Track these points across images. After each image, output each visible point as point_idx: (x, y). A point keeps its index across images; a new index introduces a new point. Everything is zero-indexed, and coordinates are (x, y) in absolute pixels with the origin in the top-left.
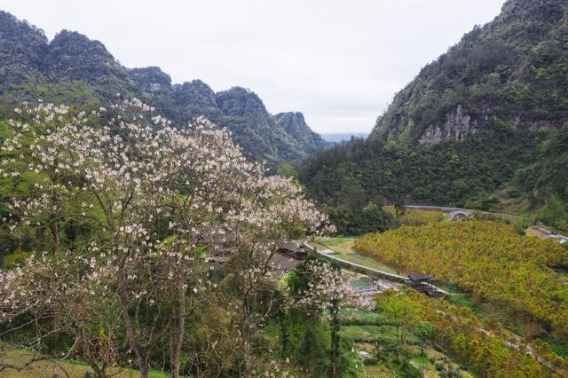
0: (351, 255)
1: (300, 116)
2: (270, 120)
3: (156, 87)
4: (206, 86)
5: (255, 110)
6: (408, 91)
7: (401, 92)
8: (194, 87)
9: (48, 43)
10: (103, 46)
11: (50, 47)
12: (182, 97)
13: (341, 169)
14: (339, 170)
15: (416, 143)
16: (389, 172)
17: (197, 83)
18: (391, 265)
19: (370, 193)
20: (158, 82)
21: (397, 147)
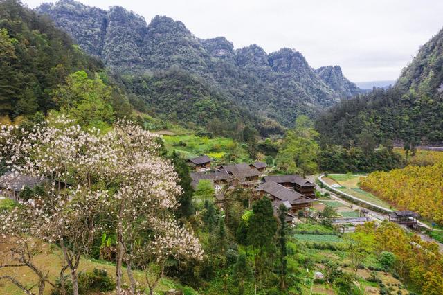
0: (355, 189)
1: (338, 69)
2: (312, 74)
3: (222, 52)
4: (260, 49)
5: (299, 66)
6: (431, 45)
7: (425, 45)
8: (251, 51)
9: (147, 26)
10: (183, 25)
11: (148, 28)
12: (241, 59)
13: (362, 116)
14: (360, 116)
15: (434, 91)
16: (407, 118)
17: (254, 47)
18: (387, 200)
19: (388, 136)
20: (223, 49)
21: (416, 95)
